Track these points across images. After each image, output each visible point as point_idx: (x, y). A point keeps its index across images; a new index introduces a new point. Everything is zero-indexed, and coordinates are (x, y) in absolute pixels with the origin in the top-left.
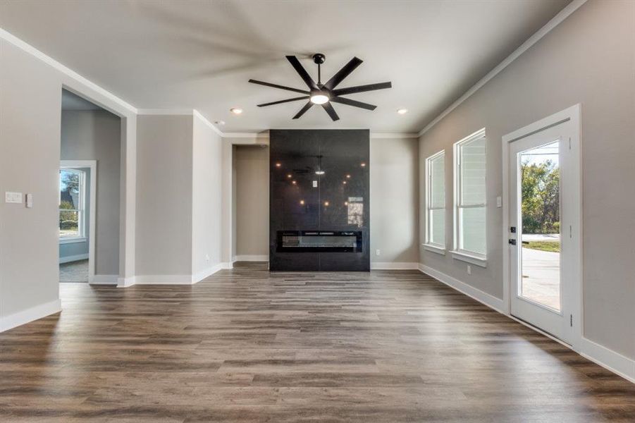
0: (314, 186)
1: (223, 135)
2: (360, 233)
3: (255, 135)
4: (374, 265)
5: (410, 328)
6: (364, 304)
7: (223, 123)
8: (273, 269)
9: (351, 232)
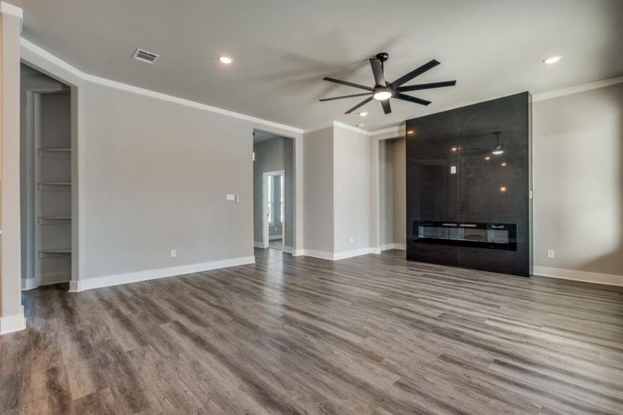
0: (452, 172)
1: (370, 134)
2: (514, 226)
3: (396, 129)
4: (537, 270)
5: (456, 331)
6: (450, 302)
7: (362, 125)
8: (409, 258)
9: (500, 225)
